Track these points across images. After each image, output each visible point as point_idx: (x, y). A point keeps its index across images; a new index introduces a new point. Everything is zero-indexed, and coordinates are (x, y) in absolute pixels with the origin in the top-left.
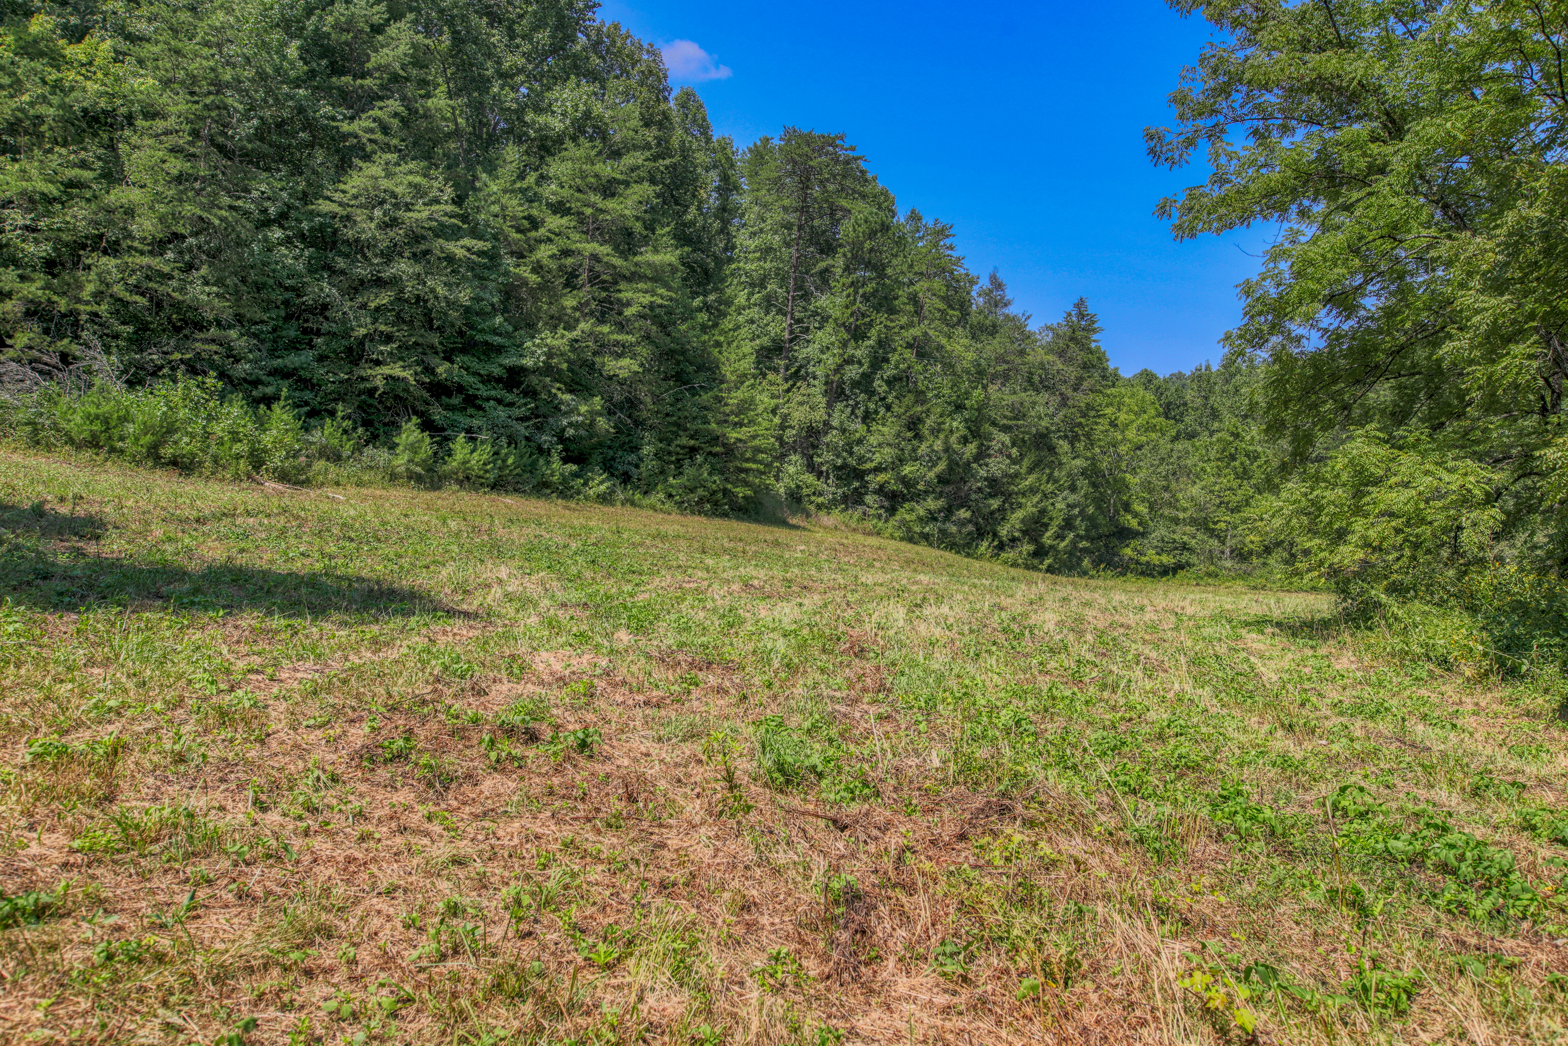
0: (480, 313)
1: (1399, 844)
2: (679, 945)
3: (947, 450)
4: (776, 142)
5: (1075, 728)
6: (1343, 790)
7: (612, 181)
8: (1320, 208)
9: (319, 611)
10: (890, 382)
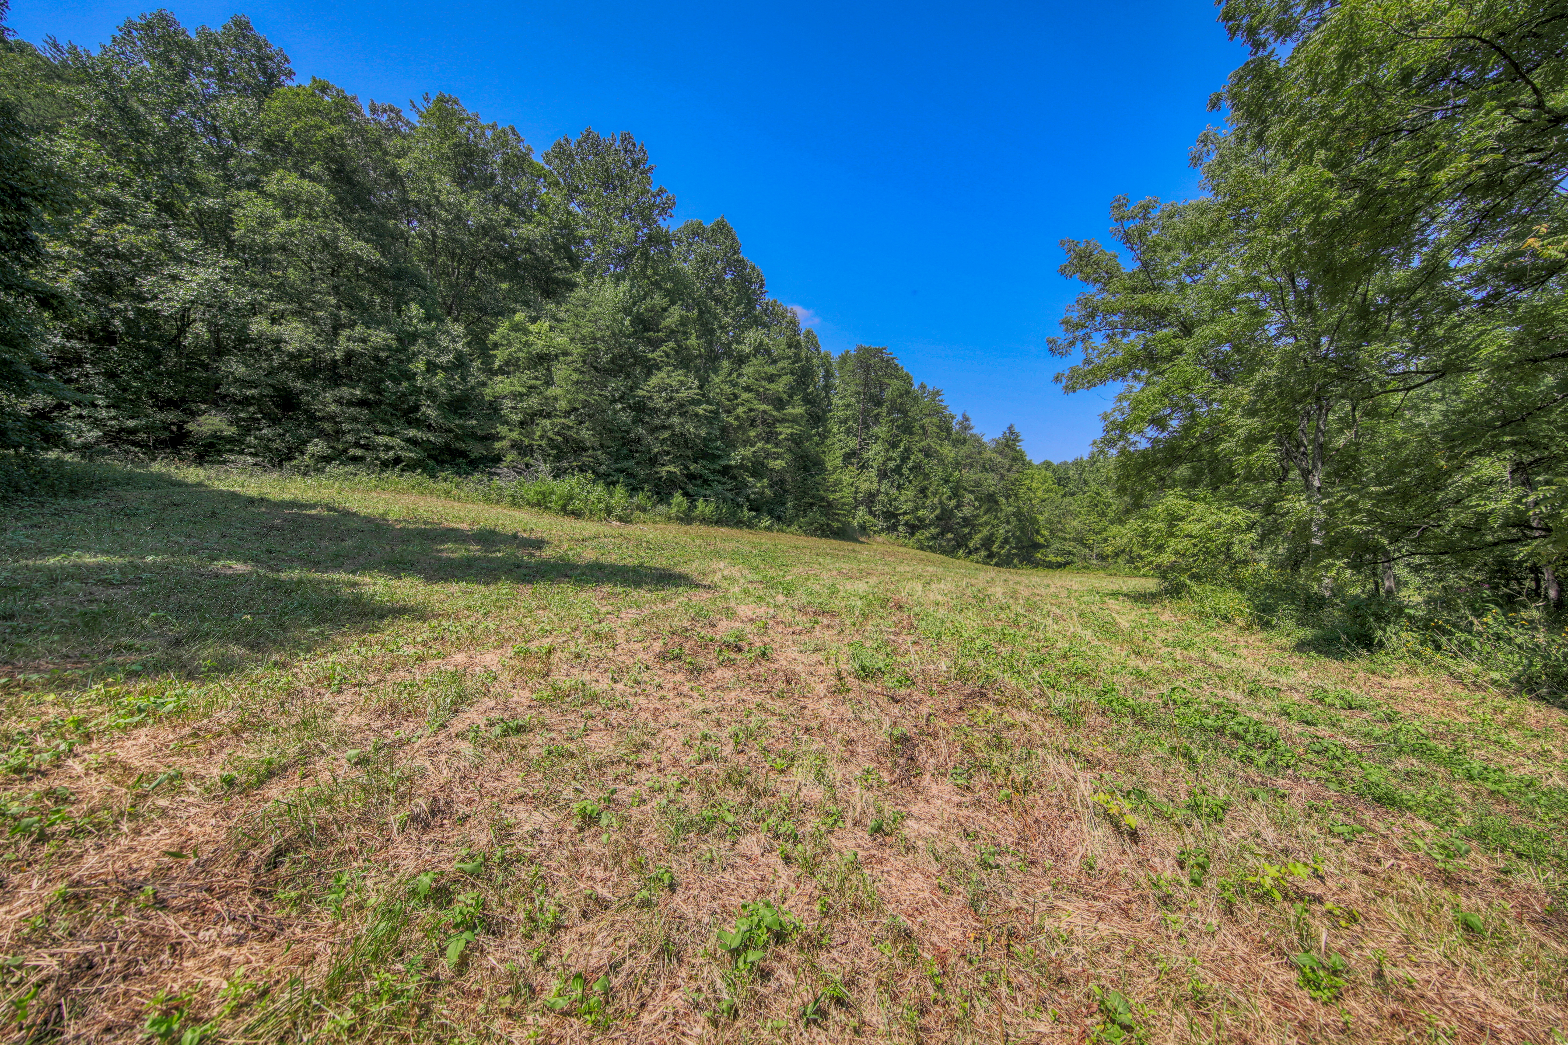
0: (711, 440)
1: (1209, 722)
2: (818, 762)
3: (941, 503)
4: (852, 352)
5: (1017, 650)
6: (1173, 689)
7: (773, 375)
8: (1145, 373)
9: (638, 584)
10: (911, 469)
